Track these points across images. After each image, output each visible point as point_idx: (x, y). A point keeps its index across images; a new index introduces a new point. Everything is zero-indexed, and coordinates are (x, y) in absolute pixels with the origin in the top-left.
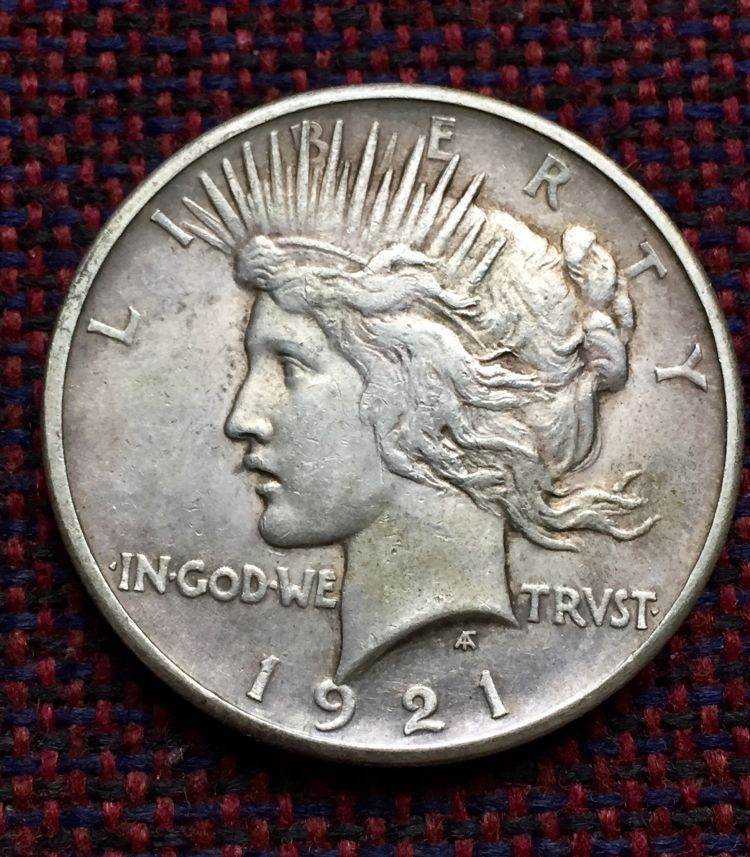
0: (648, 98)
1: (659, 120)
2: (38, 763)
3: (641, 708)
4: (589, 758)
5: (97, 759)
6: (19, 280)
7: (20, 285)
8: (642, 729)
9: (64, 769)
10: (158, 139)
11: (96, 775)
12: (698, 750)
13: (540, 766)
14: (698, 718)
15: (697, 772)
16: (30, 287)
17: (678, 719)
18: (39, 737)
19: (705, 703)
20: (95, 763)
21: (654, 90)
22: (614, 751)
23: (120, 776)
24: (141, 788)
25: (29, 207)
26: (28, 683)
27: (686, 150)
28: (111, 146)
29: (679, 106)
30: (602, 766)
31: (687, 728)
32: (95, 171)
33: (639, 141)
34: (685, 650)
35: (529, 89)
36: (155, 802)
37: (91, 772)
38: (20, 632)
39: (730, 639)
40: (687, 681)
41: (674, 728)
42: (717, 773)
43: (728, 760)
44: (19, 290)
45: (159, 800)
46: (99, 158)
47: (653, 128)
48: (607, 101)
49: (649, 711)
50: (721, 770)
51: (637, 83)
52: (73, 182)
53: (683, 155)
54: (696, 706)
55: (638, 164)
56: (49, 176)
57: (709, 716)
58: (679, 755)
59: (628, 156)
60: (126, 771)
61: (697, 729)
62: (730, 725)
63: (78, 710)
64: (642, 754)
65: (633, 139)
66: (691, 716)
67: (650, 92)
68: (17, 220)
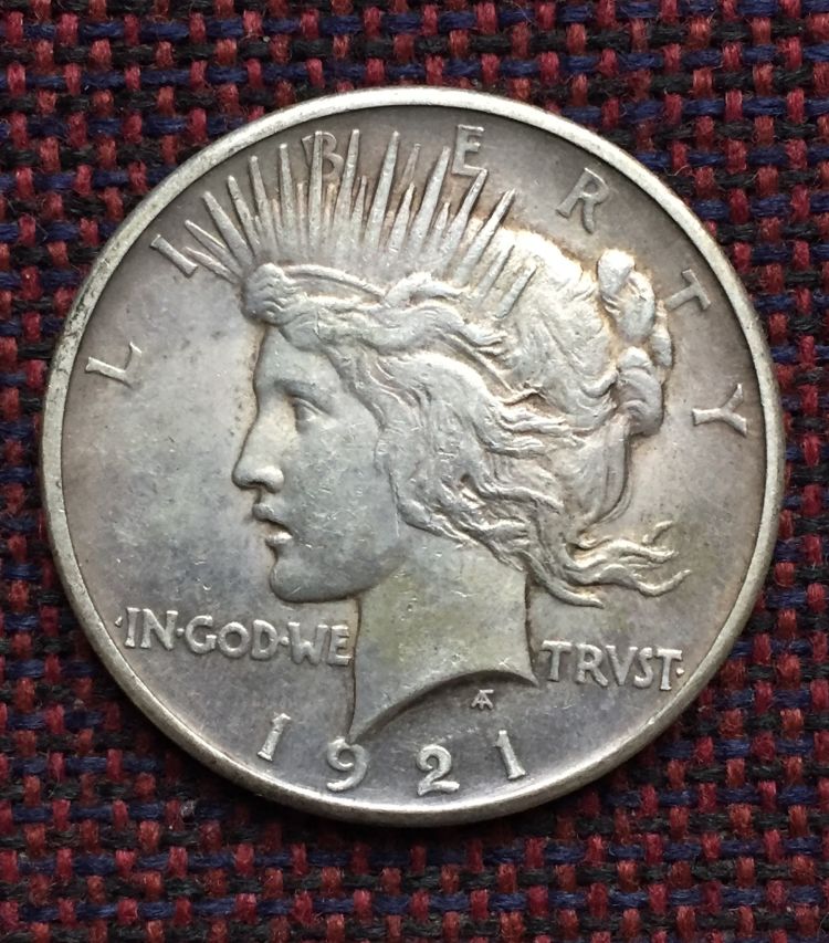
0: (703, 92)
1: (714, 116)
2: (50, 812)
3: (666, 760)
4: (609, 810)
5: (109, 808)
6: (13, 303)
7: (15, 309)
8: (665, 783)
9: (77, 818)
10: (160, 141)
11: (110, 824)
12: (722, 803)
13: (559, 820)
14: (725, 772)
15: (719, 827)
16: (25, 311)
17: (702, 774)
18: (50, 787)
19: (733, 757)
20: (108, 812)
21: (710, 82)
22: (635, 805)
23: (132, 825)
24: (154, 838)
25: (21, 220)
26: (37, 731)
27: (743, 153)
28: (109, 150)
29: (737, 99)
30: (623, 820)
31: (711, 782)
32: (91, 179)
33: (690, 141)
34: (714, 702)
35: (571, 80)
36: (168, 850)
37: (103, 821)
38: (27, 679)
39: (761, 691)
40: (714, 734)
41: (698, 781)
42: (739, 827)
43: (752, 815)
44: (13, 314)
45: (172, 849)
46: (95, 164)
47: (707, 125)
48: (656, 94)
49: (672, 765)
50: (744, 826)
51: (692, 73)
52: (68, 192)
53: (738, 158)
54: (722, 759)
55: (687, 169)
56: (41, 186)
57: (734, 771)
58: (701, 810)
59: (677, 160)
60: (139, 821)
61: (721, 784)
62: (756, 779)
63: (88, 760)
64: (665, 806)
65: (684, 141)
66: (715, 770)
67: (706, 82)
68: (9, 236)
